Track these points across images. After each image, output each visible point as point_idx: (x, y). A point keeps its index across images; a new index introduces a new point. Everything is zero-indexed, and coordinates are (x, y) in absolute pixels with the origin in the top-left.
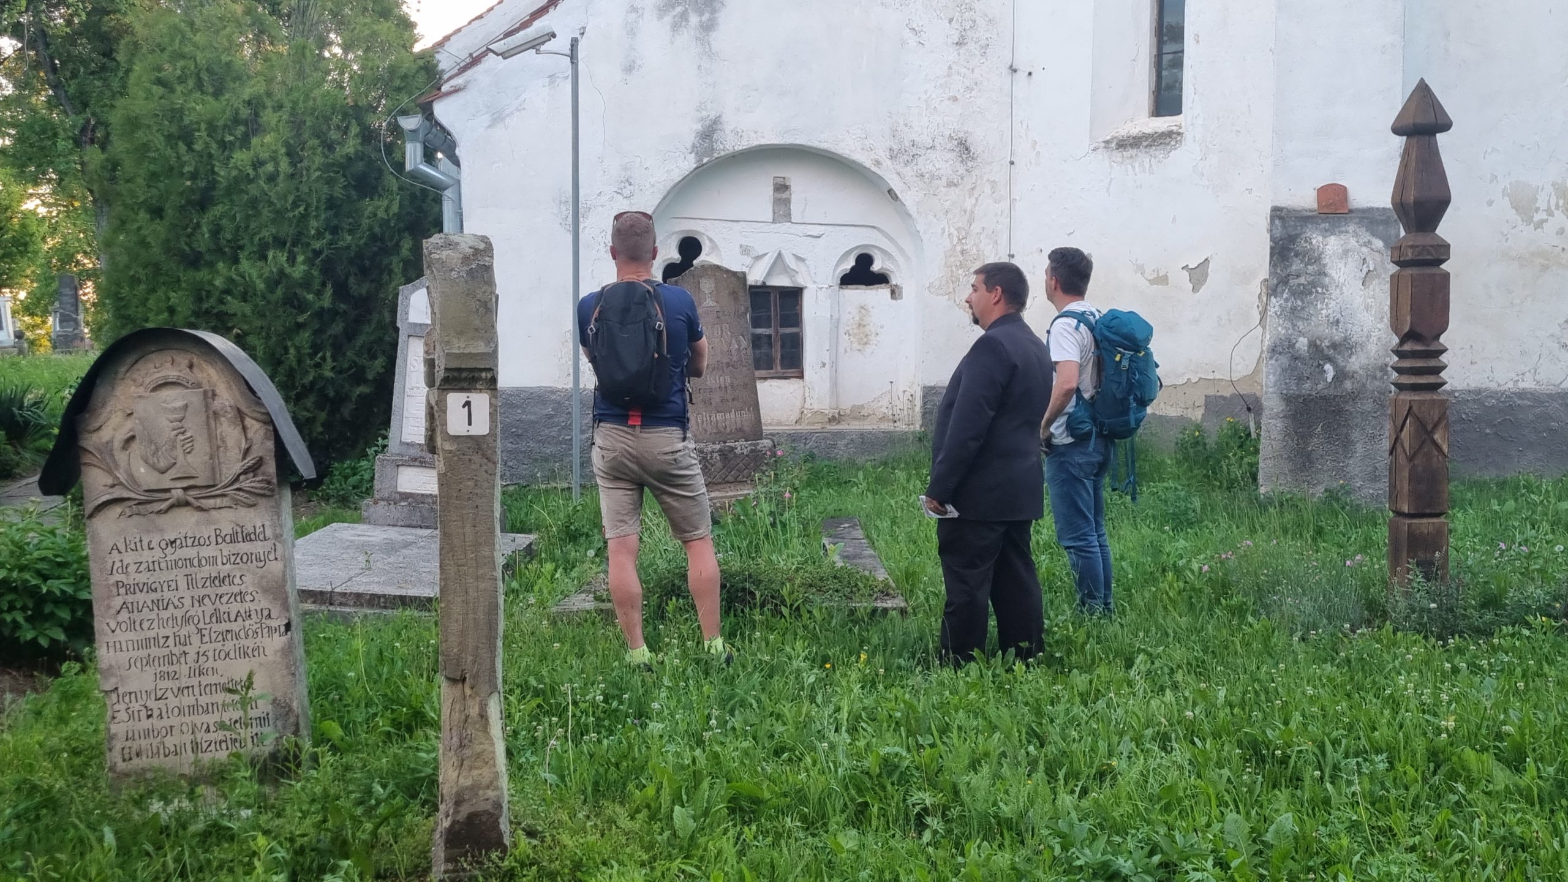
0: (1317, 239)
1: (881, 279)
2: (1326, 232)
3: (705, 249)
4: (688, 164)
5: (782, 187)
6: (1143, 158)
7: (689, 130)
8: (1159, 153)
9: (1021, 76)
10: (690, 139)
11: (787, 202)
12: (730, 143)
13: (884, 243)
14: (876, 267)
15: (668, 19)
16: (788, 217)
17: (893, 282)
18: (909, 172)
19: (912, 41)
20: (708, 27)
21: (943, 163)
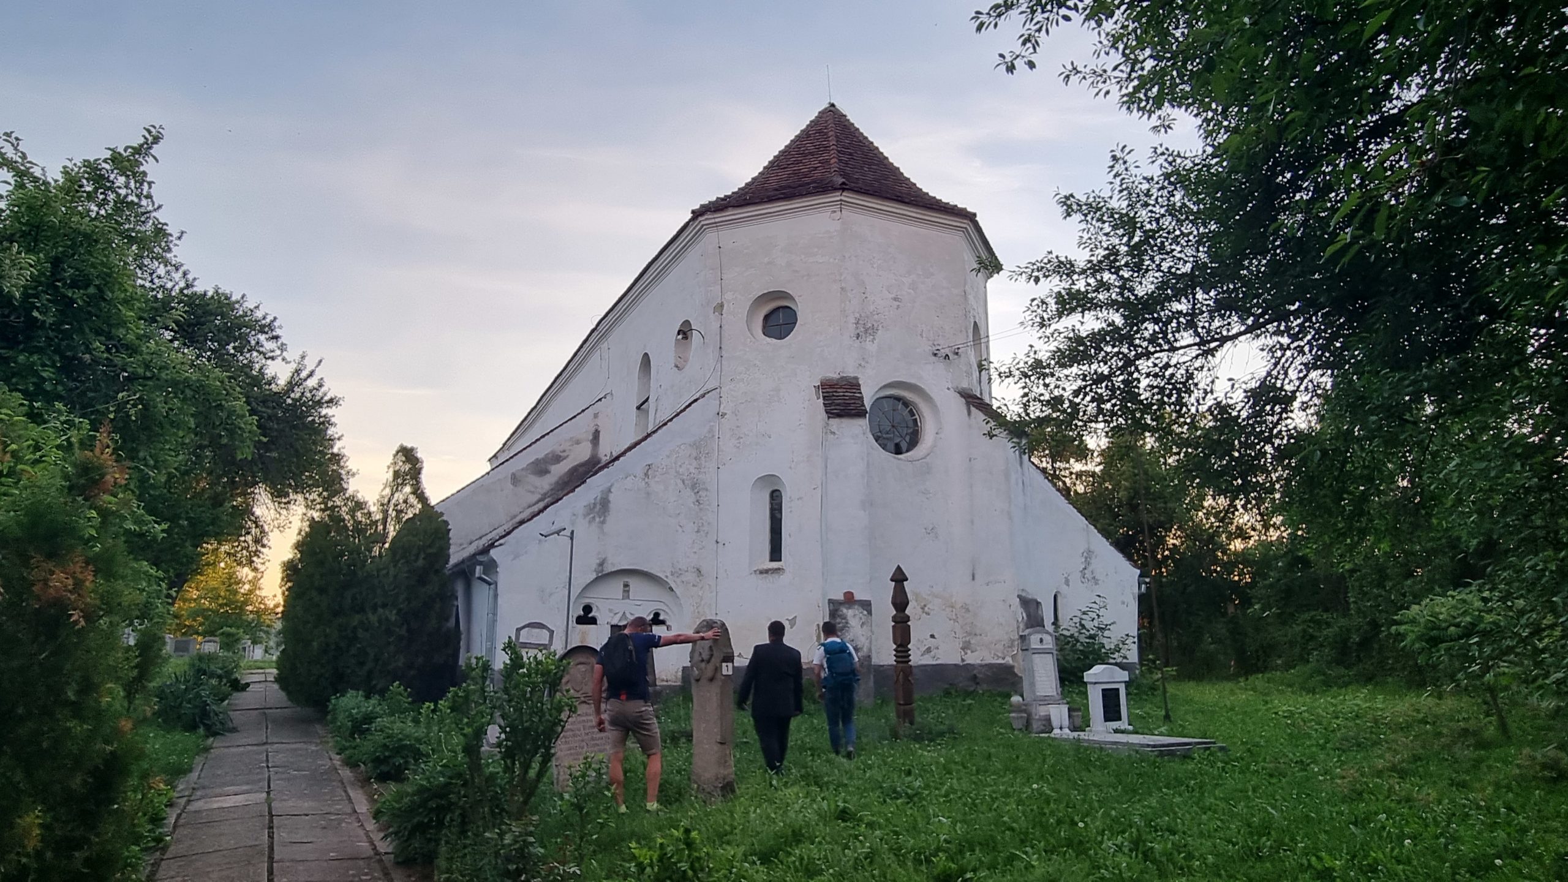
0: (845, 611)
1: (663, 622)
2: (848, 608)
3: (594, 609)
4: (594, 576)
5: (626, 585)
6: (770, 577)
7: (594, 562)
8: (776, 576)
9: (721, 545)
10: (594, 566)
11: (628, 591)
12: (609, 568)
13: (665, 608)
14: (661, 618)
15: (588, 519)
16: (628, 597)
17: (668, 623)
18: (678, 580)
19: (680, 530)
20: (603, 522)
21: (691, 577)
